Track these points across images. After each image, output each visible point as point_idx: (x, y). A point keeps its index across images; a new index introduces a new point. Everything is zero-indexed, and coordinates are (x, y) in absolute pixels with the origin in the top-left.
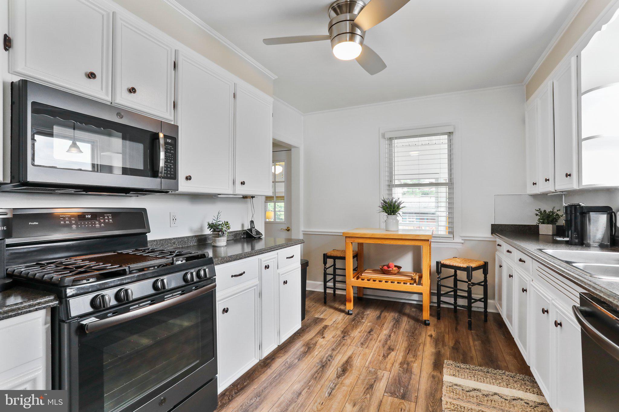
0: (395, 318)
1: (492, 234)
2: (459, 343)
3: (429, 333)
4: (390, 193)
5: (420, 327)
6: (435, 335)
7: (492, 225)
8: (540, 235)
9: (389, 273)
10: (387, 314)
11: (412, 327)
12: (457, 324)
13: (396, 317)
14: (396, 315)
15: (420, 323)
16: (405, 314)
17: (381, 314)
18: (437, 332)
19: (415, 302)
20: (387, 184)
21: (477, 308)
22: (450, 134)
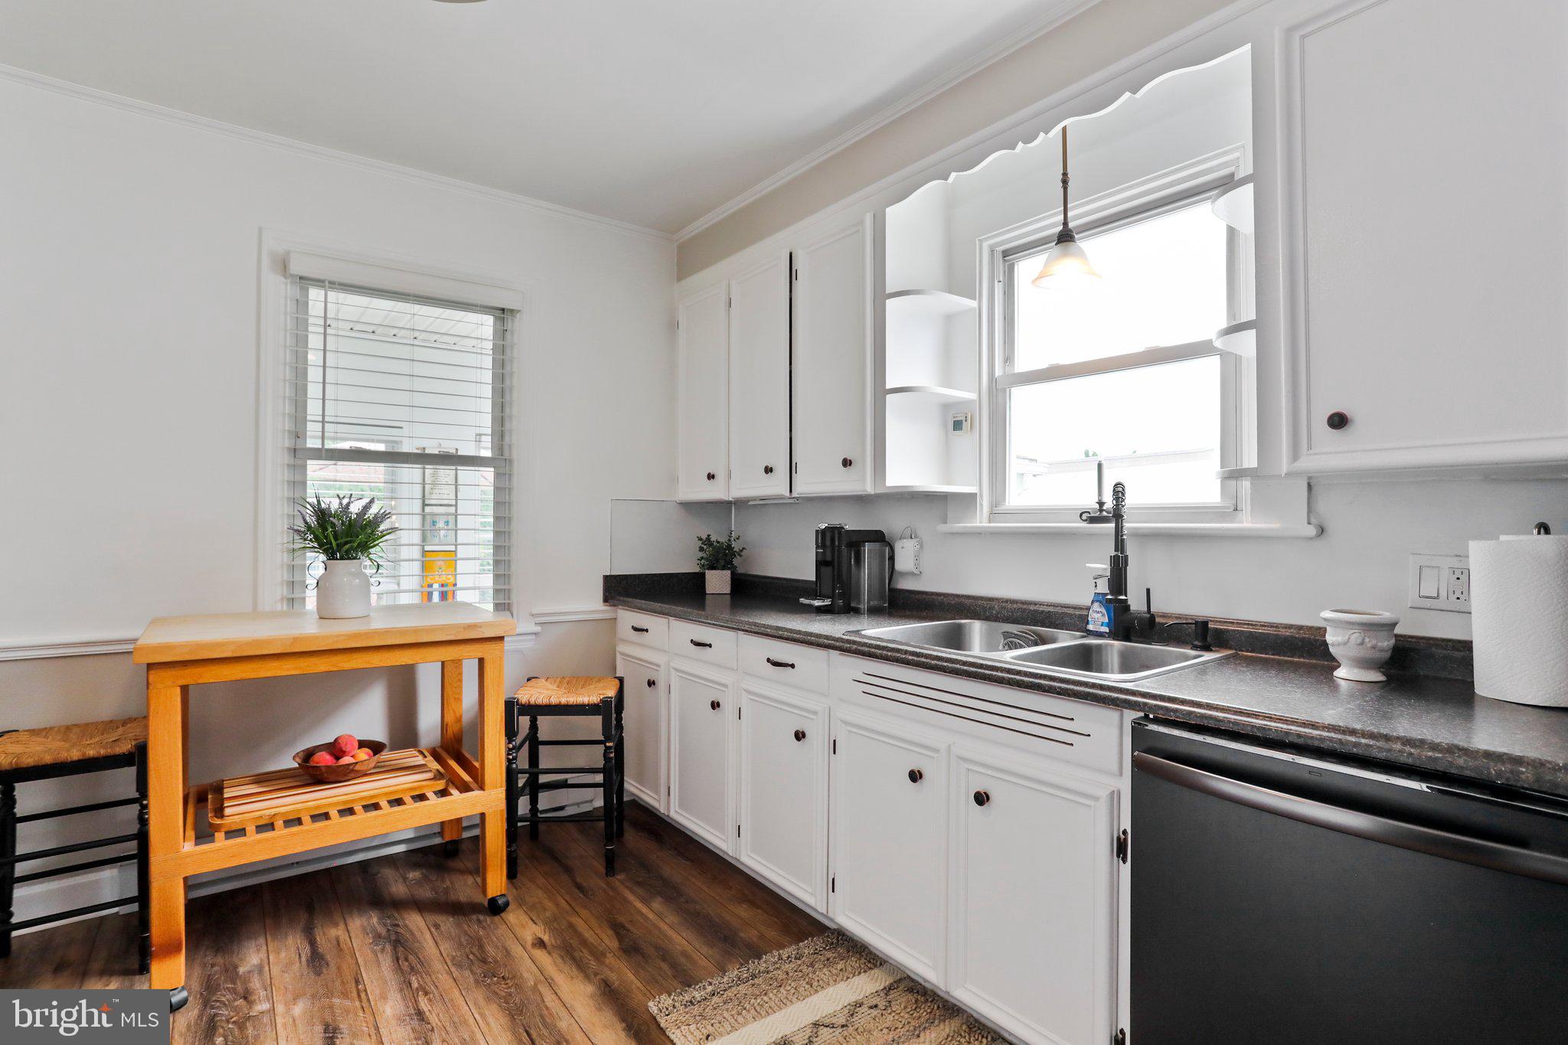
0: (378, 937)
1: (606, 600)
2: (623, 927)
3: (529, 939)
4: (298, 478)
5: (484, 928)
6: (547, 932)
7: (606, 578)
8: (707, 596)
9: (345, 775)
10: (337, 932)
11: (465, 943)
12: (568, 870)
13: (382, 931)
14: (375, 920)
15: (474, 914)
16: (399, 905)
17: (313, 943)
18: (546, 923)
19: (401, 848)
20: (287, 444)
21: (576, 807)
22: (502, 314)
